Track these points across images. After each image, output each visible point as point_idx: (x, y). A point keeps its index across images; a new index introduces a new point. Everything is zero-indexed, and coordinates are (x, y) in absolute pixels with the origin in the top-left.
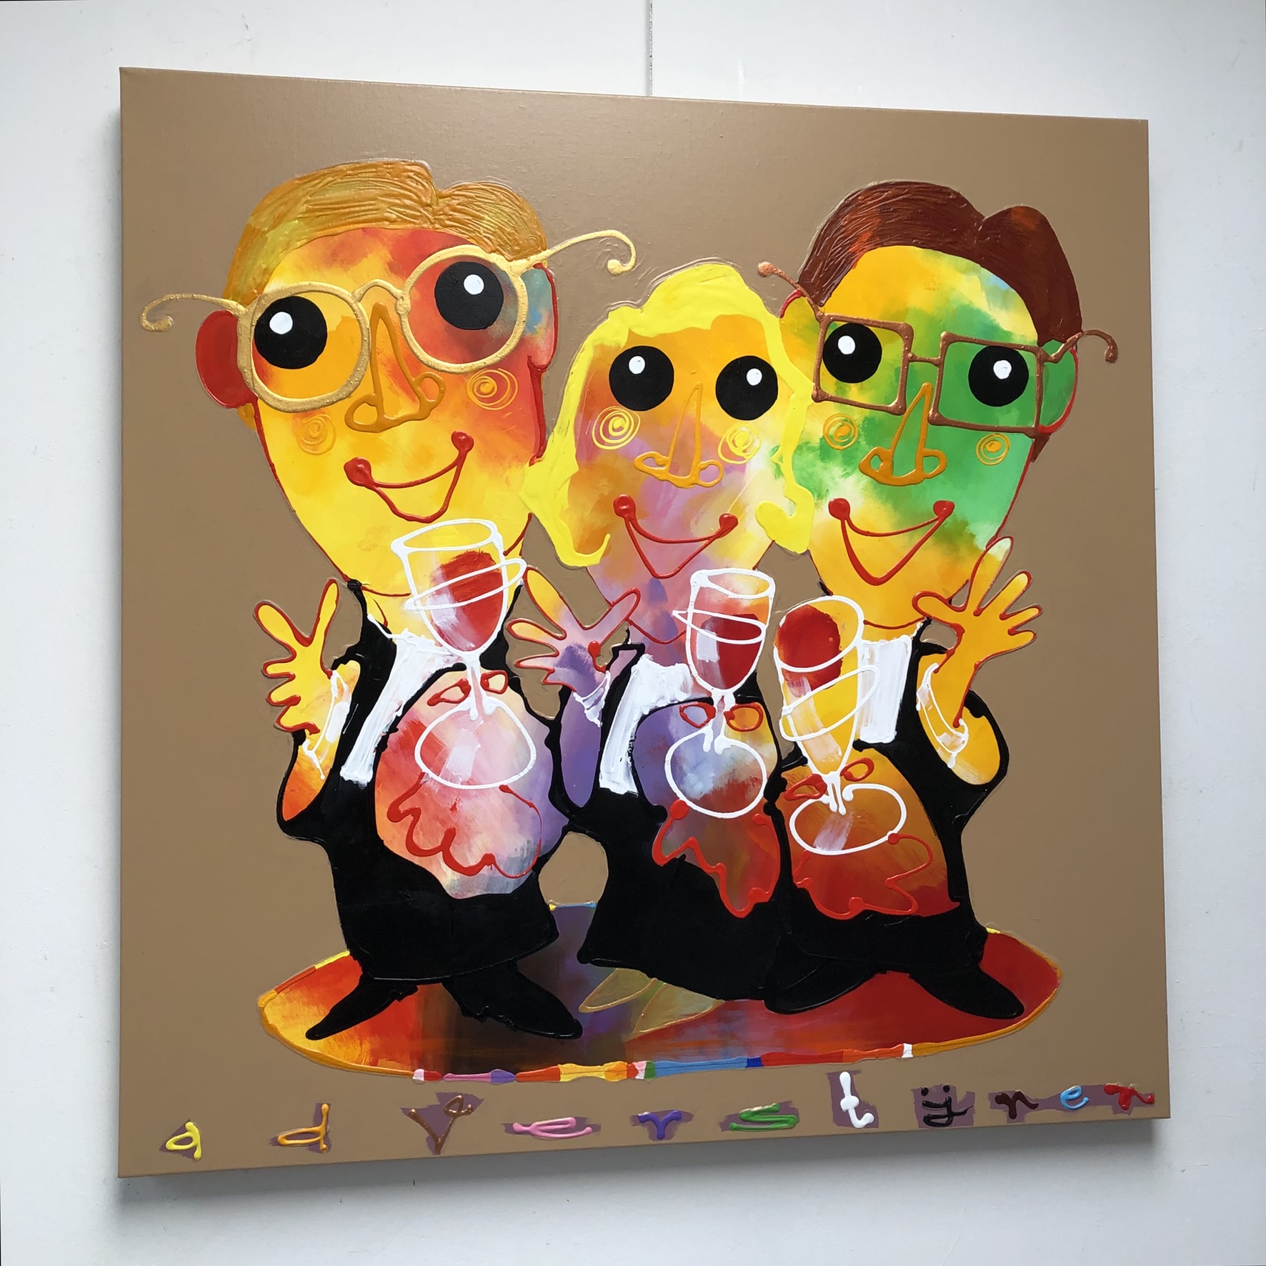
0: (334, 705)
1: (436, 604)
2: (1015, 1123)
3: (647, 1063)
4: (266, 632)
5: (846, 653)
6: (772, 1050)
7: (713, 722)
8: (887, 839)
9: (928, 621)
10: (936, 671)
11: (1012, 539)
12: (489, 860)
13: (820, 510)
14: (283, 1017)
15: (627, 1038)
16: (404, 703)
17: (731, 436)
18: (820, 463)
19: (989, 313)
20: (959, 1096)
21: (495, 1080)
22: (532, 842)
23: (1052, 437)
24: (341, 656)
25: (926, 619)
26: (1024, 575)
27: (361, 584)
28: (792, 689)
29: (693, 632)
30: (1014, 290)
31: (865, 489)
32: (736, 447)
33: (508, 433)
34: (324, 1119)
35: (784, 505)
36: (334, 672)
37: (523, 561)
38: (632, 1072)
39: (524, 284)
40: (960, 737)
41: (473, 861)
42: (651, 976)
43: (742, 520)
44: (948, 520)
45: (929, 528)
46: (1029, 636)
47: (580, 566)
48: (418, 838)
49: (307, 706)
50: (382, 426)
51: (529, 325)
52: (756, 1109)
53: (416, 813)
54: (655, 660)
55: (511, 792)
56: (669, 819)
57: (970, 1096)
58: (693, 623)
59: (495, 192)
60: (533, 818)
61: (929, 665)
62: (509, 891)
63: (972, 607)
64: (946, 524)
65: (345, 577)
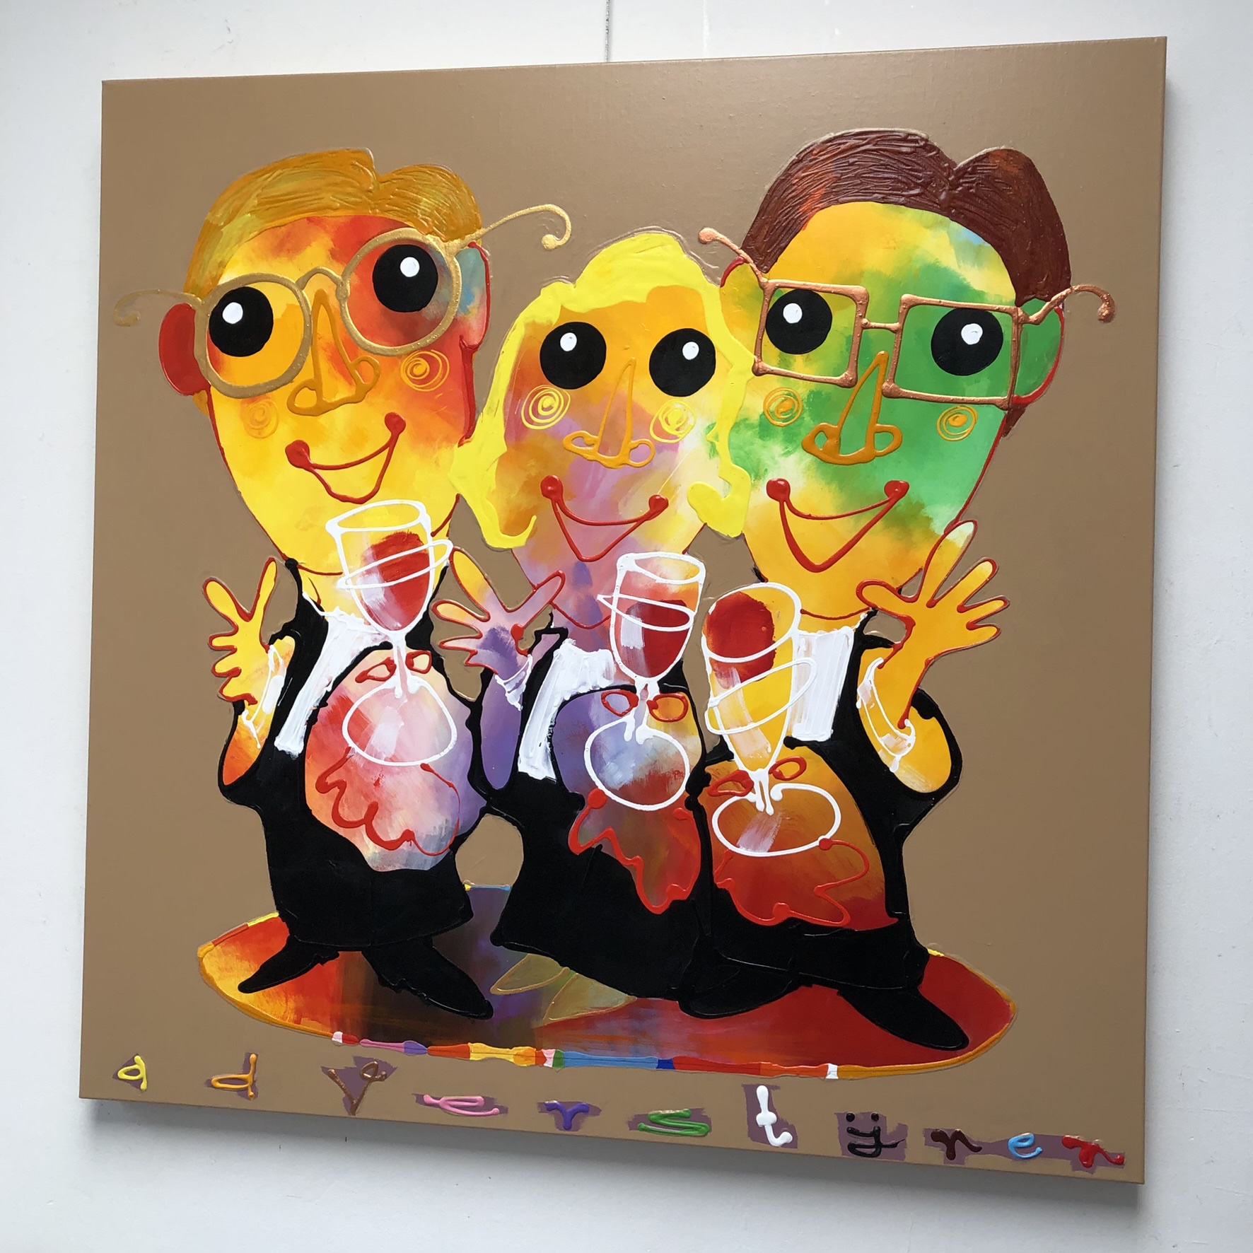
0: (271, 678)
1: (365, 584)
2: (952, 1164)
3: (556, 1052)
4: (213, 607)
5: (779, 644)
6: (684, 1054)
7: (636, 710)
8: (818, 844)
9: (873, 612)
10: (880, 667)
11: (975, 523)
12: (408, 836)
13: (757, 491)
14: (219, 968)
15: (537, 1024)
16: (334, 679)
17: (664, 413)
18: (759, 442)
19: (958, 271)
20: (890, 1127)
21: (408, 1050)
22: (451, 822)
23: (1028, 409)
24: (277, 631)
25: (871, 610)
26: (988, 563)
27: (297, 563)
28: (719, 680)
29: (618, 617)
30: (989, 245)
31: (808, 468)
32: (669, 425)
33: (438, 414)
34: (252, 1068)
35: (716, 485)
36: (271, 646)
37: (450, 542)
38: (541, 1059)
39: (458, 264)
40: (905, 740)
41: (394, 836)
42: (563, 965)
43: (672, 502)
44: (902, 502)
45: (877, 511)
46: (990, 632)
47: (505, 547)
48: (343, 810)
49: (247, 678)
50: (322, 408)
51: (463, 307)
52: (667, 1112)
53: (342, 785)
54: (578, 645)
55: (432, 771)
56: (586, 808)
57: (902, 1129)
58: (617, 608)
59: (433, 174)
60: (453, 798)
61: (872, 661)
62: (427, 868)
63: (925, 597)
64: (899, 506)
65: (284, 556)
